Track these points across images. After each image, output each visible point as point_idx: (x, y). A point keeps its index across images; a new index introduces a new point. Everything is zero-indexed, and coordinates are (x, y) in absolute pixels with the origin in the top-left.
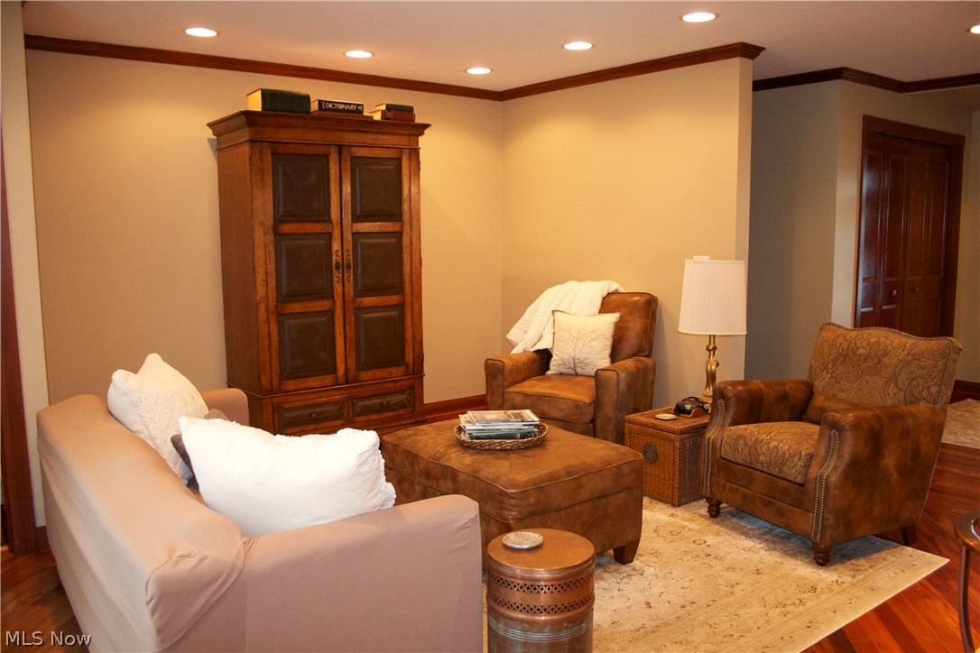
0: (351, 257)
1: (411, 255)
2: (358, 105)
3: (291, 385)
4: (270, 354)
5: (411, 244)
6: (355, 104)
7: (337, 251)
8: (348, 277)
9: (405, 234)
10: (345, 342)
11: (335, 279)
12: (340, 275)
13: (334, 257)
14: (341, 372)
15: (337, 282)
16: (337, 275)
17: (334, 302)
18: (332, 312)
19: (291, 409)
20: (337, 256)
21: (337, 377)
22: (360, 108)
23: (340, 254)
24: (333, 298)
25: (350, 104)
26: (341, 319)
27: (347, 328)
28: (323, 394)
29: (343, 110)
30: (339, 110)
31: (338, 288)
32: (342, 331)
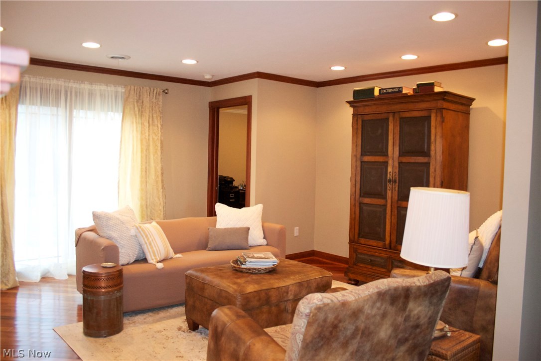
0: (397, 176)
1: (435, 178)
2: (399, 88)
3: (362, 241)
4: (355, 222)
5: (435, 171)
6: (398, 88)
7: (390, 172)
8: (395, 188)
9: (431, 164)
10: (391, 225)
11: (388, 188)
12: (391, 186)
13: (388, 176)
14: (387, 242)
15: (389, 190)
16: (389, 186)
17: (387, 201)
18: (385, 206)
19: (361, 254)
20: (390, 175)
21: (385, 244)
22: (401, 89)
23: (391, 174)
24: (386, 199)
25: (395, 88)
26: (390, 212)
27: (393, 217)
28: (377, 251)
29: (392, 92)
30: (389, 93)
31: (389, 193)
32: (389, 218)
